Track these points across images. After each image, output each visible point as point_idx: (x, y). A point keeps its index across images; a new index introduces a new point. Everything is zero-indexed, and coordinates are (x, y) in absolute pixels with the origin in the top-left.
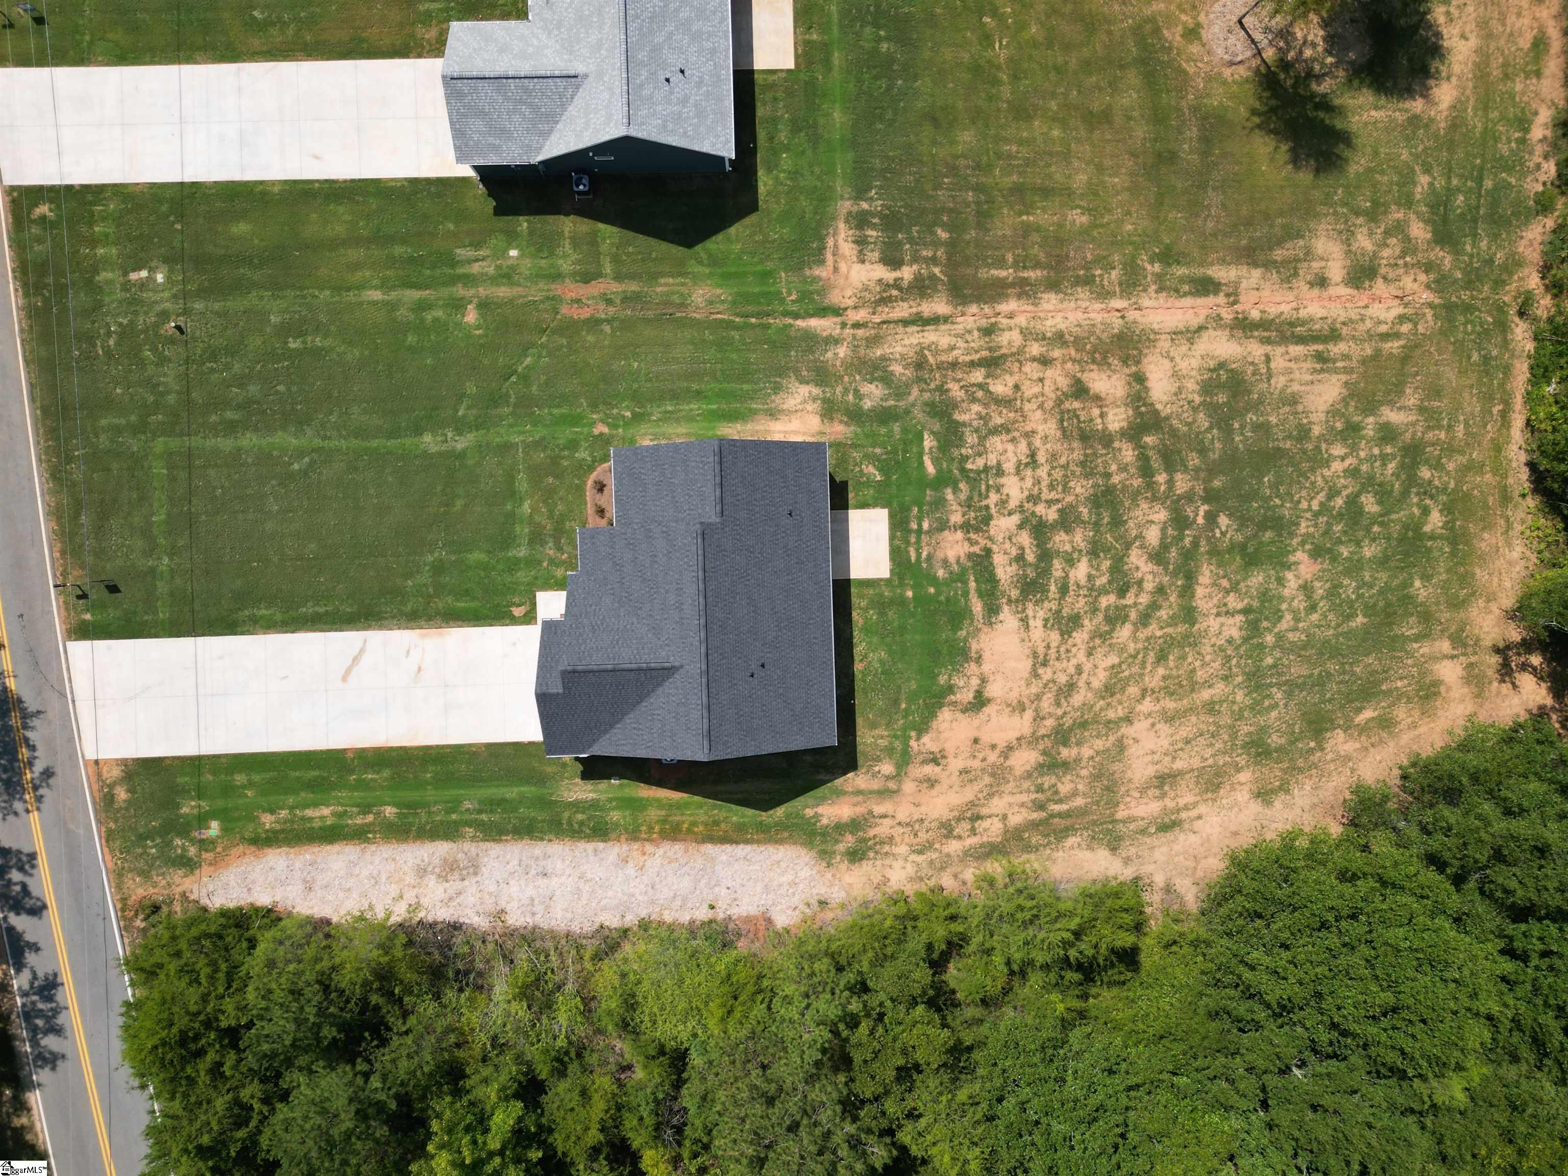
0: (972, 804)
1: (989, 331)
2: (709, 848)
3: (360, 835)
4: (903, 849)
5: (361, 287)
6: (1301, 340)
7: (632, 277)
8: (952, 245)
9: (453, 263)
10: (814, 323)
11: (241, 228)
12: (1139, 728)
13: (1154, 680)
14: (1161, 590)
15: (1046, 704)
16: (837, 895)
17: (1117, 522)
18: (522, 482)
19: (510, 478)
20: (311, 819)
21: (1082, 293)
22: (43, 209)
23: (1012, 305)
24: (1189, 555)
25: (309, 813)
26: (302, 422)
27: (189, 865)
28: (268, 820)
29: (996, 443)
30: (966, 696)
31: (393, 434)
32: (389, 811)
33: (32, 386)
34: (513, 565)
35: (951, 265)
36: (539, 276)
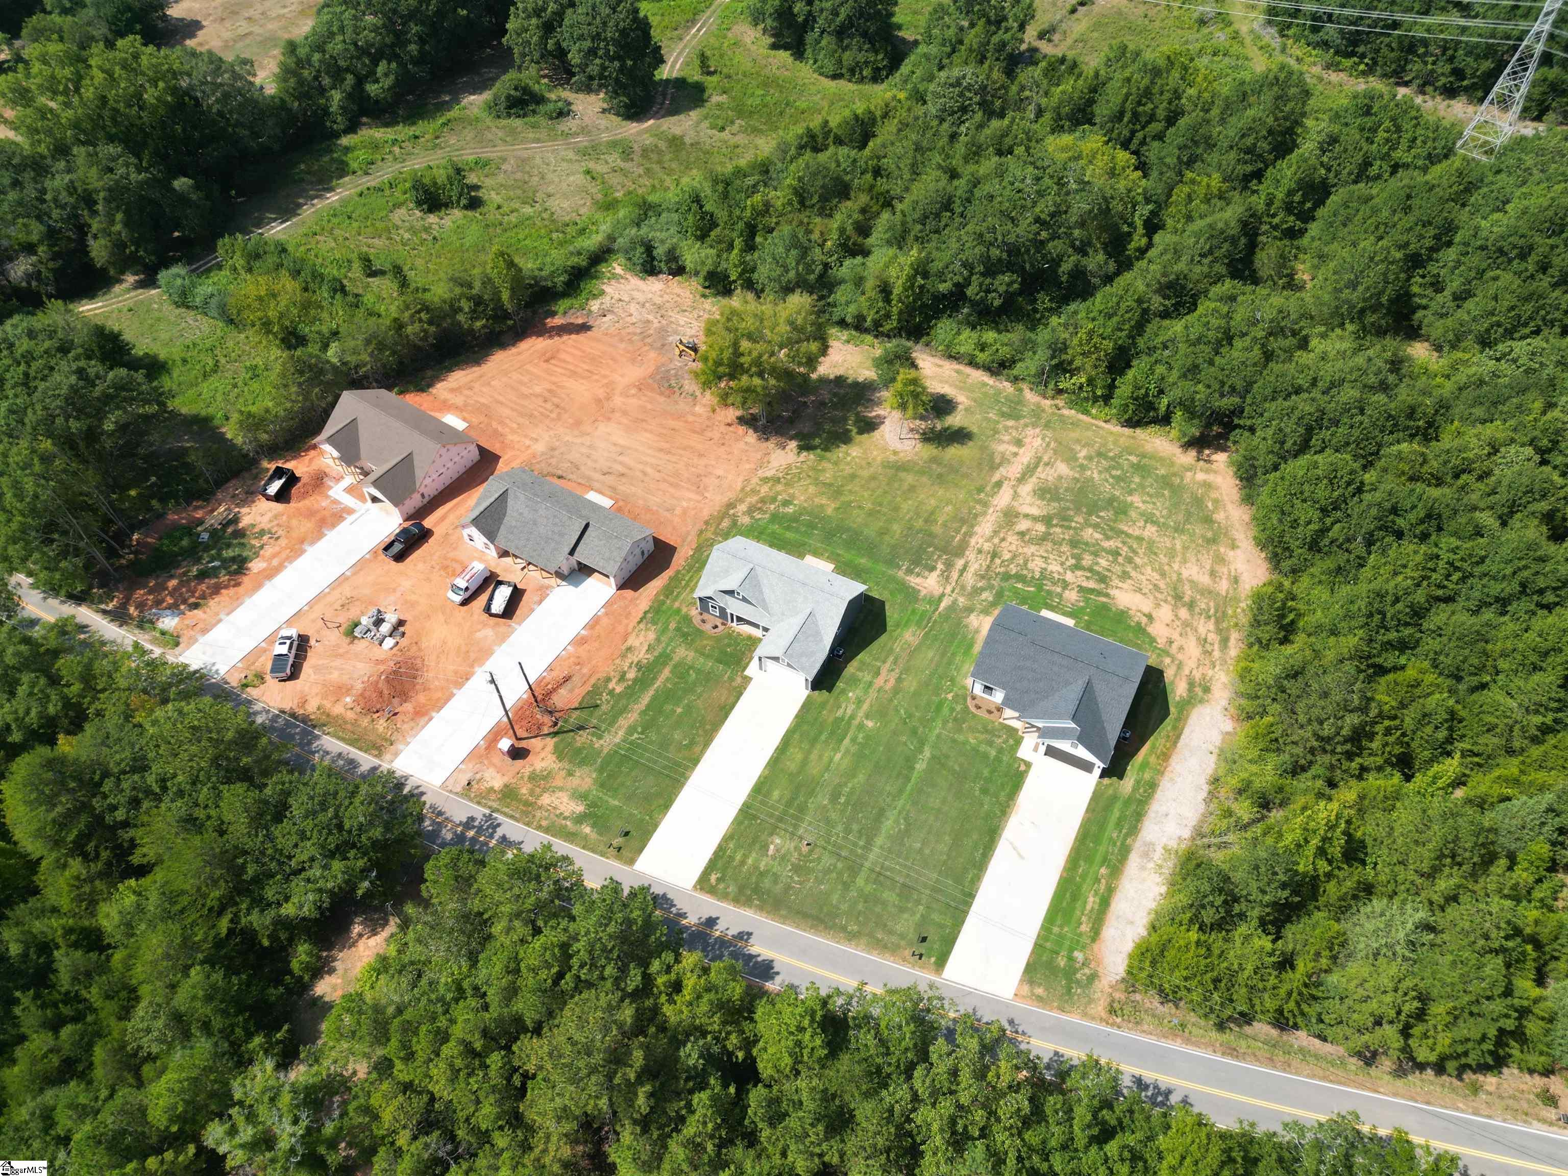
0: (1198, 639)
1: (980, 551)
2: (1180, 744)
3: (1110, 891)
4: (1210, 673)
5: (831, 760)
6: (1036, 467)
7: (887, 657)
8: (936, 548)
9: (842, 719)
10: (943, 605)
11: (776, 794)
12: (1185, 574)
13: (1165, 560)
14: (1124, 543)
15: (1159, 596)
16: (1224, 703)
17: (1087, 544)
18: (960, 738)
19: (954, 741)
20: (1092, 909)
21: (980, 519)
22: (713, 878)
23: (973, 541)
24: (1112, 529)
25: (1089, 907)
26: (881, 813)
27: (1093, 977)
28: (1084, 928)
29: (1030, 565)
30: (1144, 620)
31: (908, 779)
32: (1103, 871)
33: (797, 928)
34: (998, 759)
35: (945, 550)
36: (866, 691)
